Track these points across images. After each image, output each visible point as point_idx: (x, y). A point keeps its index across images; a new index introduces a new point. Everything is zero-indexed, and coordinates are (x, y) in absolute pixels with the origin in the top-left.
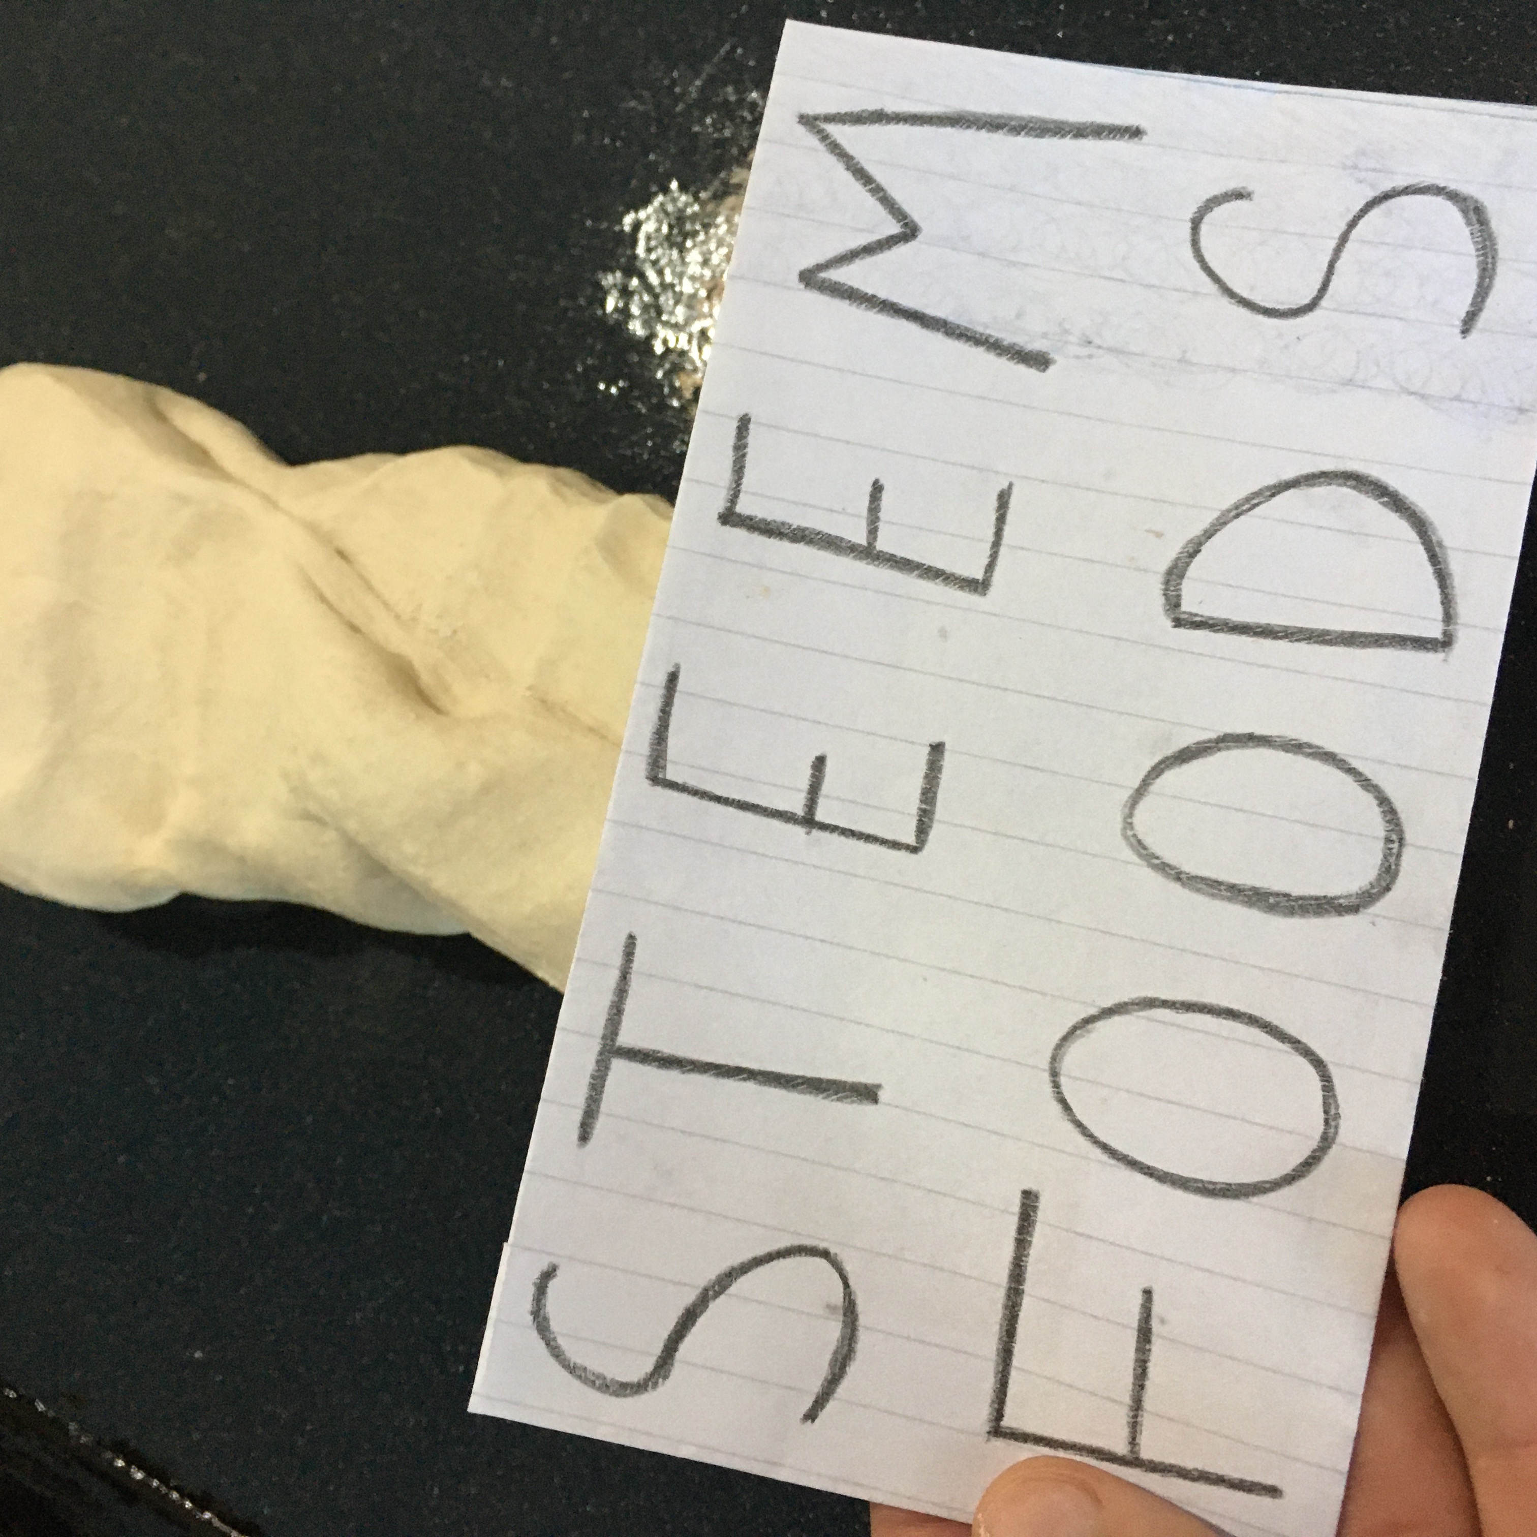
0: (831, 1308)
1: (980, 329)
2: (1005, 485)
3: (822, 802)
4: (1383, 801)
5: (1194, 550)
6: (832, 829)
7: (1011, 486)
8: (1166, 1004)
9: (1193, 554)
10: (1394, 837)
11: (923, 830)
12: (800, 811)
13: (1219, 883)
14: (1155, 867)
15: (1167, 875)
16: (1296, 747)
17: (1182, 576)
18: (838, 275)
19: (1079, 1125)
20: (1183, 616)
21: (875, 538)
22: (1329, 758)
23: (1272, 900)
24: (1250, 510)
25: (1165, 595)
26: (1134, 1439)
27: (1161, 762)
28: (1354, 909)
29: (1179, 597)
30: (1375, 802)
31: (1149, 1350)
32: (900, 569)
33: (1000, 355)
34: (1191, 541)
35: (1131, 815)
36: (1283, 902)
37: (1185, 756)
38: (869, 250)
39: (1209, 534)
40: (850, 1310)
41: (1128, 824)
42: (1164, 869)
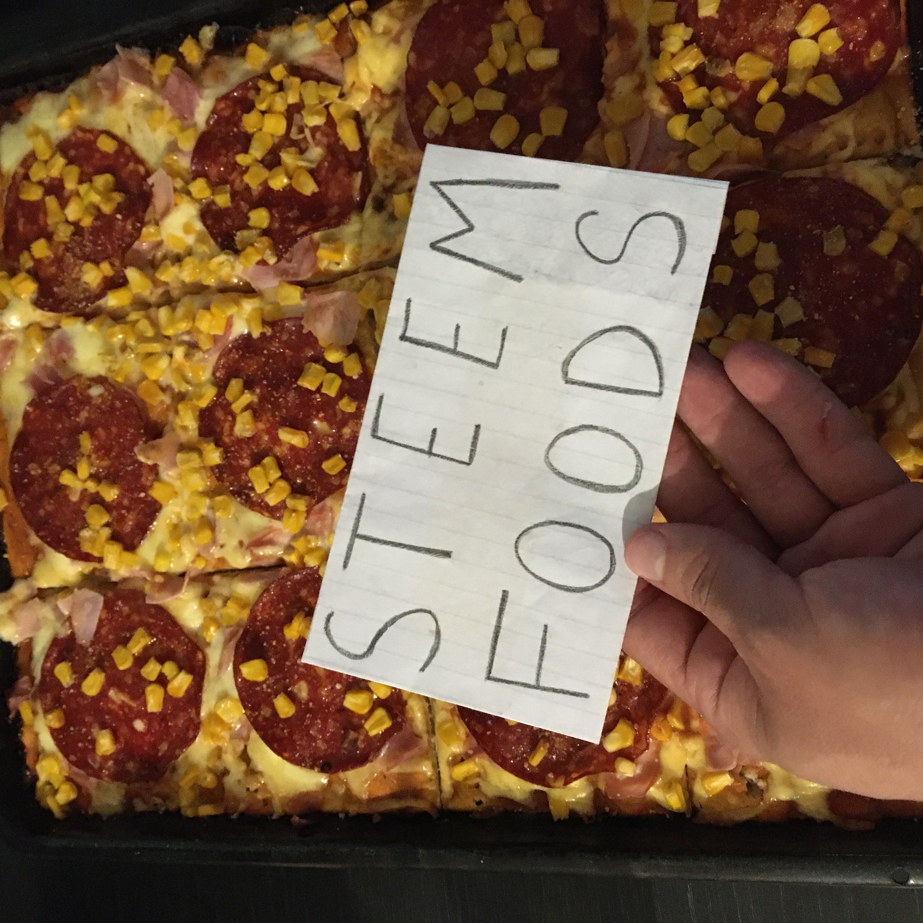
0: (431, 631)
1: (497, 266)
2: (505, 327)
3: (435, 445)
4: (636, 451)
5: (573, 354)
6: (439, 456)
7: (507, 328)
8: (557, 523)
9: (572, 357)
10: (639, 465)
11: (471, 457)
12: (426, 448)
13: (578, 480)
14: (555, 473)
15: (560, 477)
16: (607, 431)
17: (568, 364)
18: (444, 245)
19: (524, 566)
20: (568, 380)
21: (457, 346)
22: (618, 435)
23: (596, 487)
24: (593, 340)
25: (563, 371)
26: (538, 679)
27: (559, 434)
28: (625, 491)
29: (567, 372)
30: (633, 452)
31: (545, 647)
32: (466, 358)
33: (504, 276)
34: (571, 351)
35: (548, 453)
36: (600, 487)
37: (567, 432)
38: (455, 235)
39: (578, 348)
40: (438, 633)
41: (547, 457)
42: (559, 474)
